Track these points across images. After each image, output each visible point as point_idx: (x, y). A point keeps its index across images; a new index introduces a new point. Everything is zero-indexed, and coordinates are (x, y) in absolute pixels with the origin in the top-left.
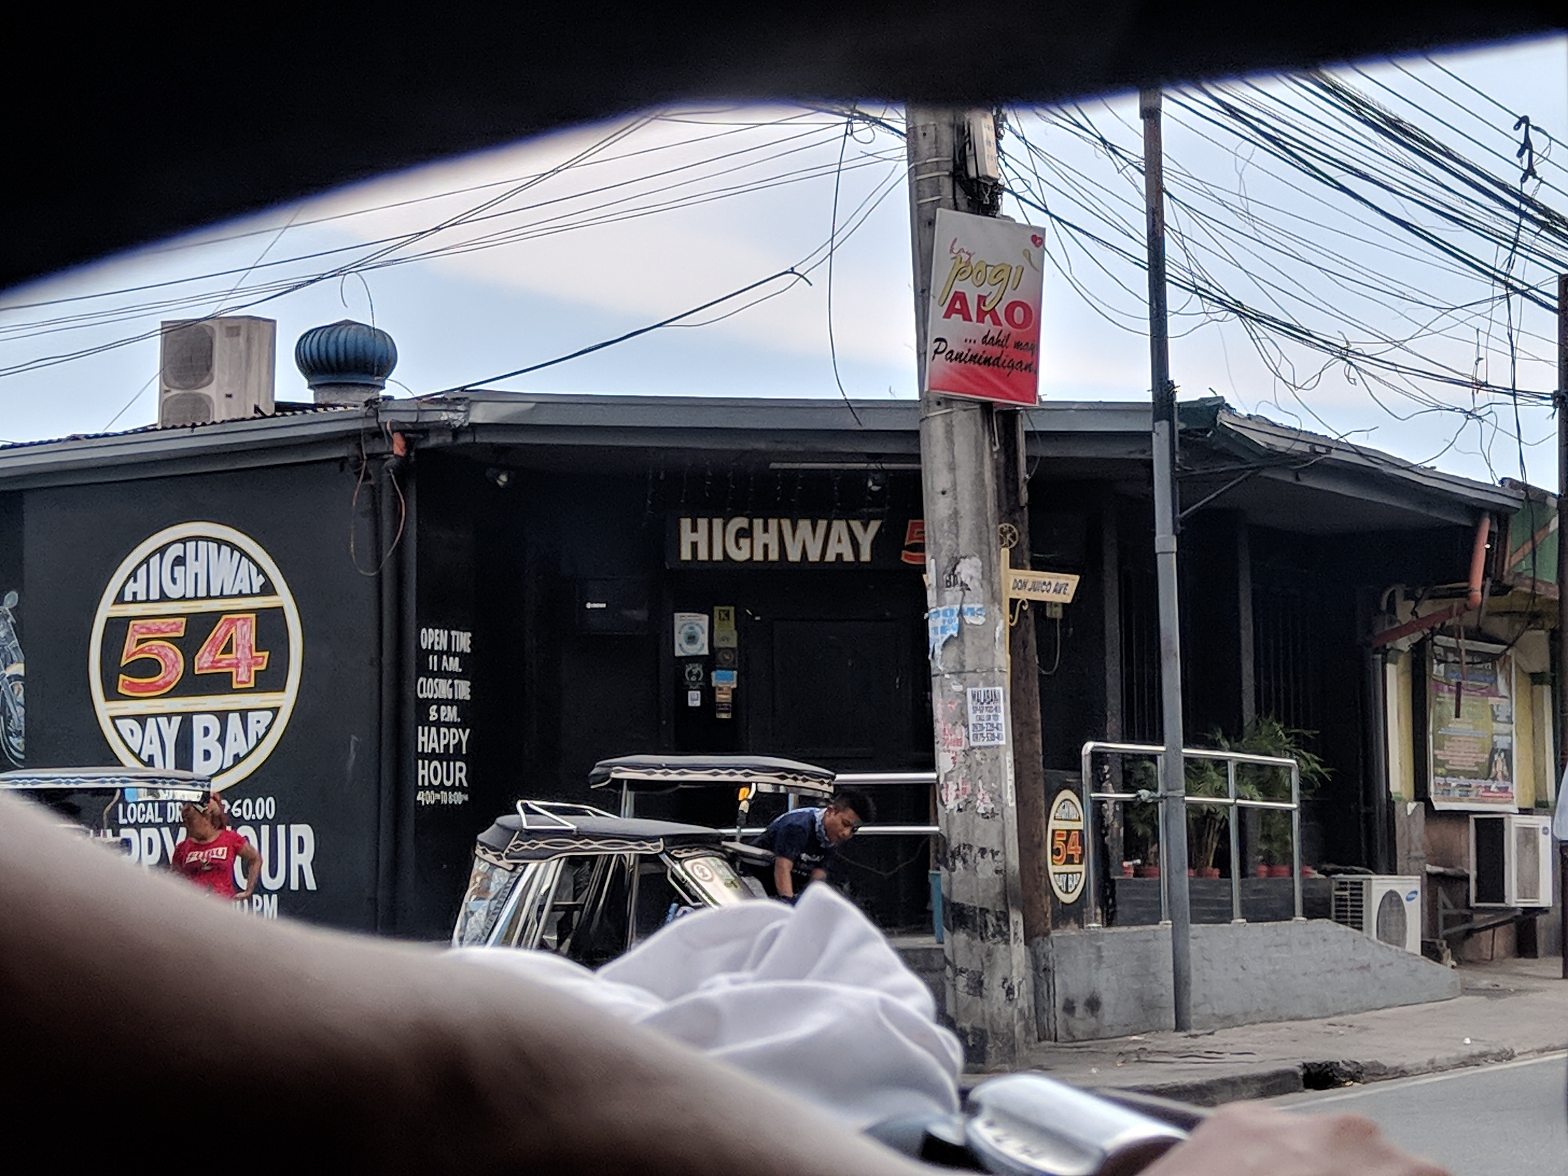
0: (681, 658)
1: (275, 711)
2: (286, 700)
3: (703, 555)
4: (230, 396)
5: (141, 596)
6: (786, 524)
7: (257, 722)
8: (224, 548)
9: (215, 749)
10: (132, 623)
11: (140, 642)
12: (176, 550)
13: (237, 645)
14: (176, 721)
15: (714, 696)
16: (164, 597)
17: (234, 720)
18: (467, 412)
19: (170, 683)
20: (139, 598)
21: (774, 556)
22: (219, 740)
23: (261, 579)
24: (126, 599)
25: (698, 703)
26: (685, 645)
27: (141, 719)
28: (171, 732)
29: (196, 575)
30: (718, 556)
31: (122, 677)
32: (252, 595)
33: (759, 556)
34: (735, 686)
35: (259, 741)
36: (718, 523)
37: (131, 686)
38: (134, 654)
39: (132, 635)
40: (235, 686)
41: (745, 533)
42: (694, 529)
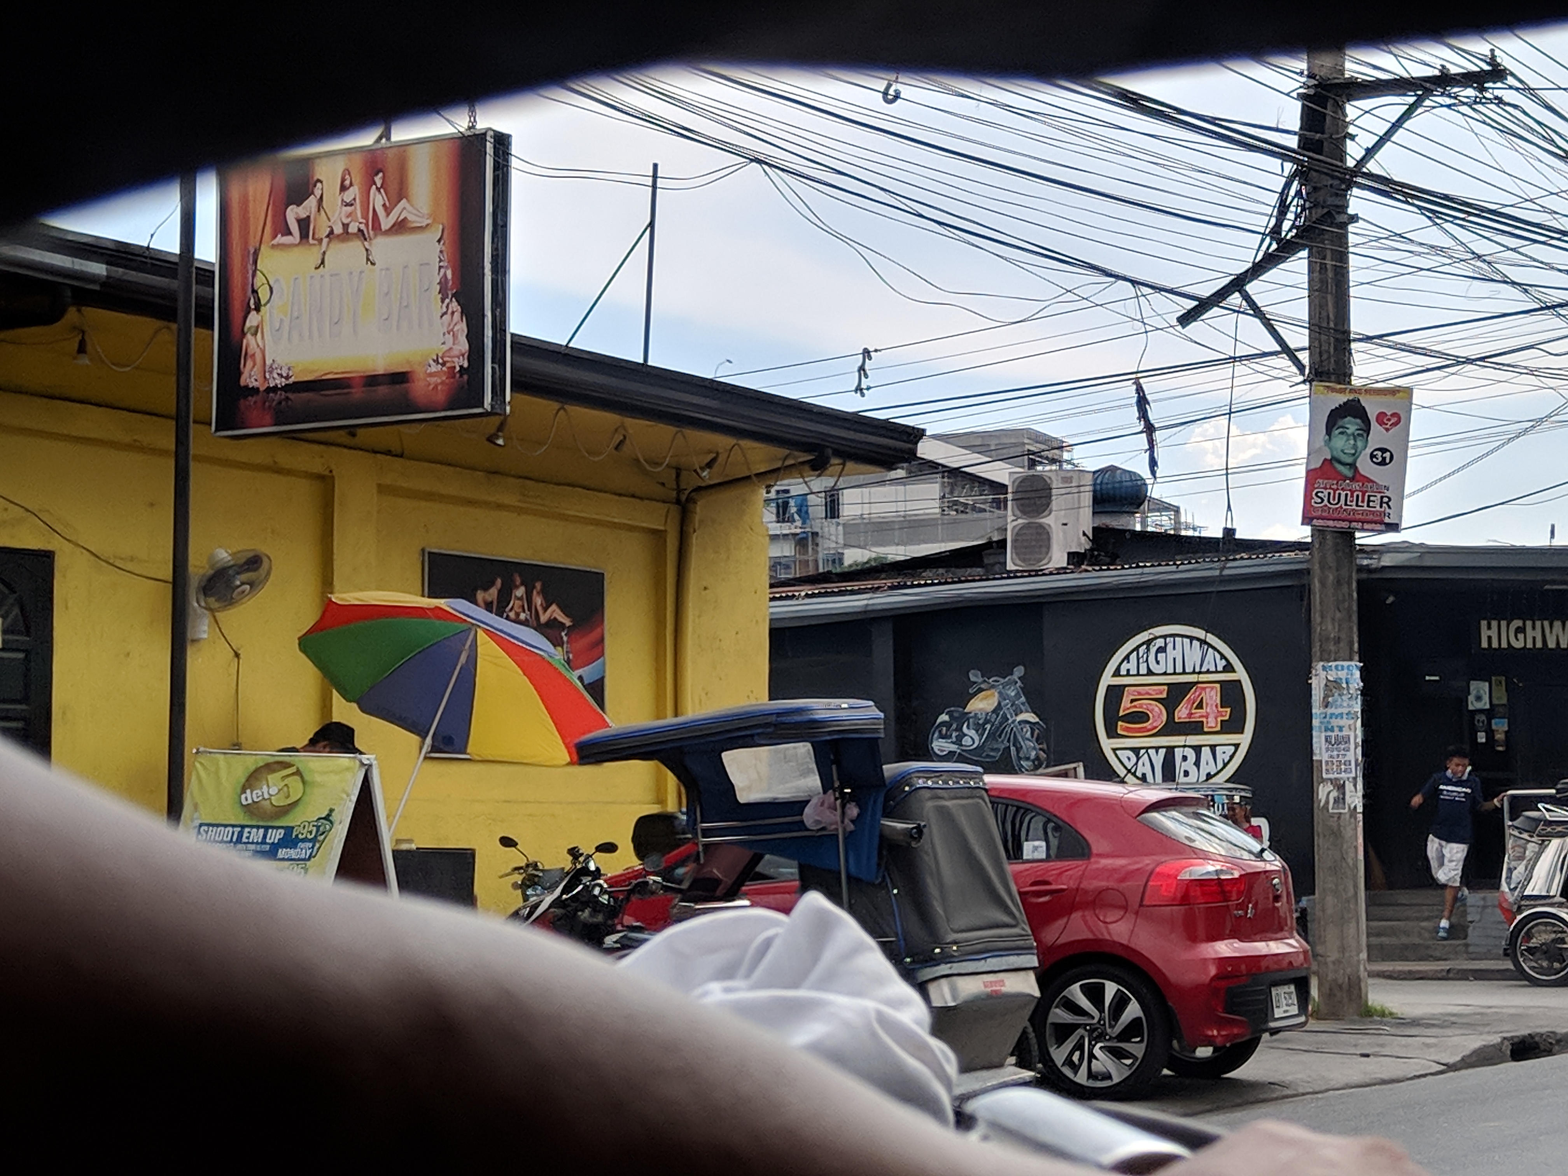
0: (1472, 711)
1: (1237, 746)
2: (1245, 739)
3: (1495, 645)
4: (1065, 524)
5: (1133, 671)
6: (1546, 624)
7: (1223, 754)
8: (1195, 642)
9: (1193, 770)
10: (1127, 689)
11: (1132, 701)
12: (1160, 642)
13: (1207, 704)
14: (1162, 752)
15: (1494, 736)
16: (1150, 673)
17: (1206, 752)
18: (1379, 559)
19: (1156, 727)
20: (1131, 673)
21: (1539, 645)
22: (1195, 764)
23: (1224, 662)
24: (1122, 673)
25: (1484, 740)
26: (1475, 702)
27: (1136, 750)
28: (1159, 759)
29: (1174, 659)
30: (1504, 645)
31: (1120, 723)
32: (1217, 672)
33: (1530, 645)
34: (1506, 729)
35: (1225, 765)
36: (1504, 623)
37: (1127, 729)
38: (1128, 709)
39: (1127, 696)
40: (1206, 730)
41: (1521, 630)
42: (1489, 628)
